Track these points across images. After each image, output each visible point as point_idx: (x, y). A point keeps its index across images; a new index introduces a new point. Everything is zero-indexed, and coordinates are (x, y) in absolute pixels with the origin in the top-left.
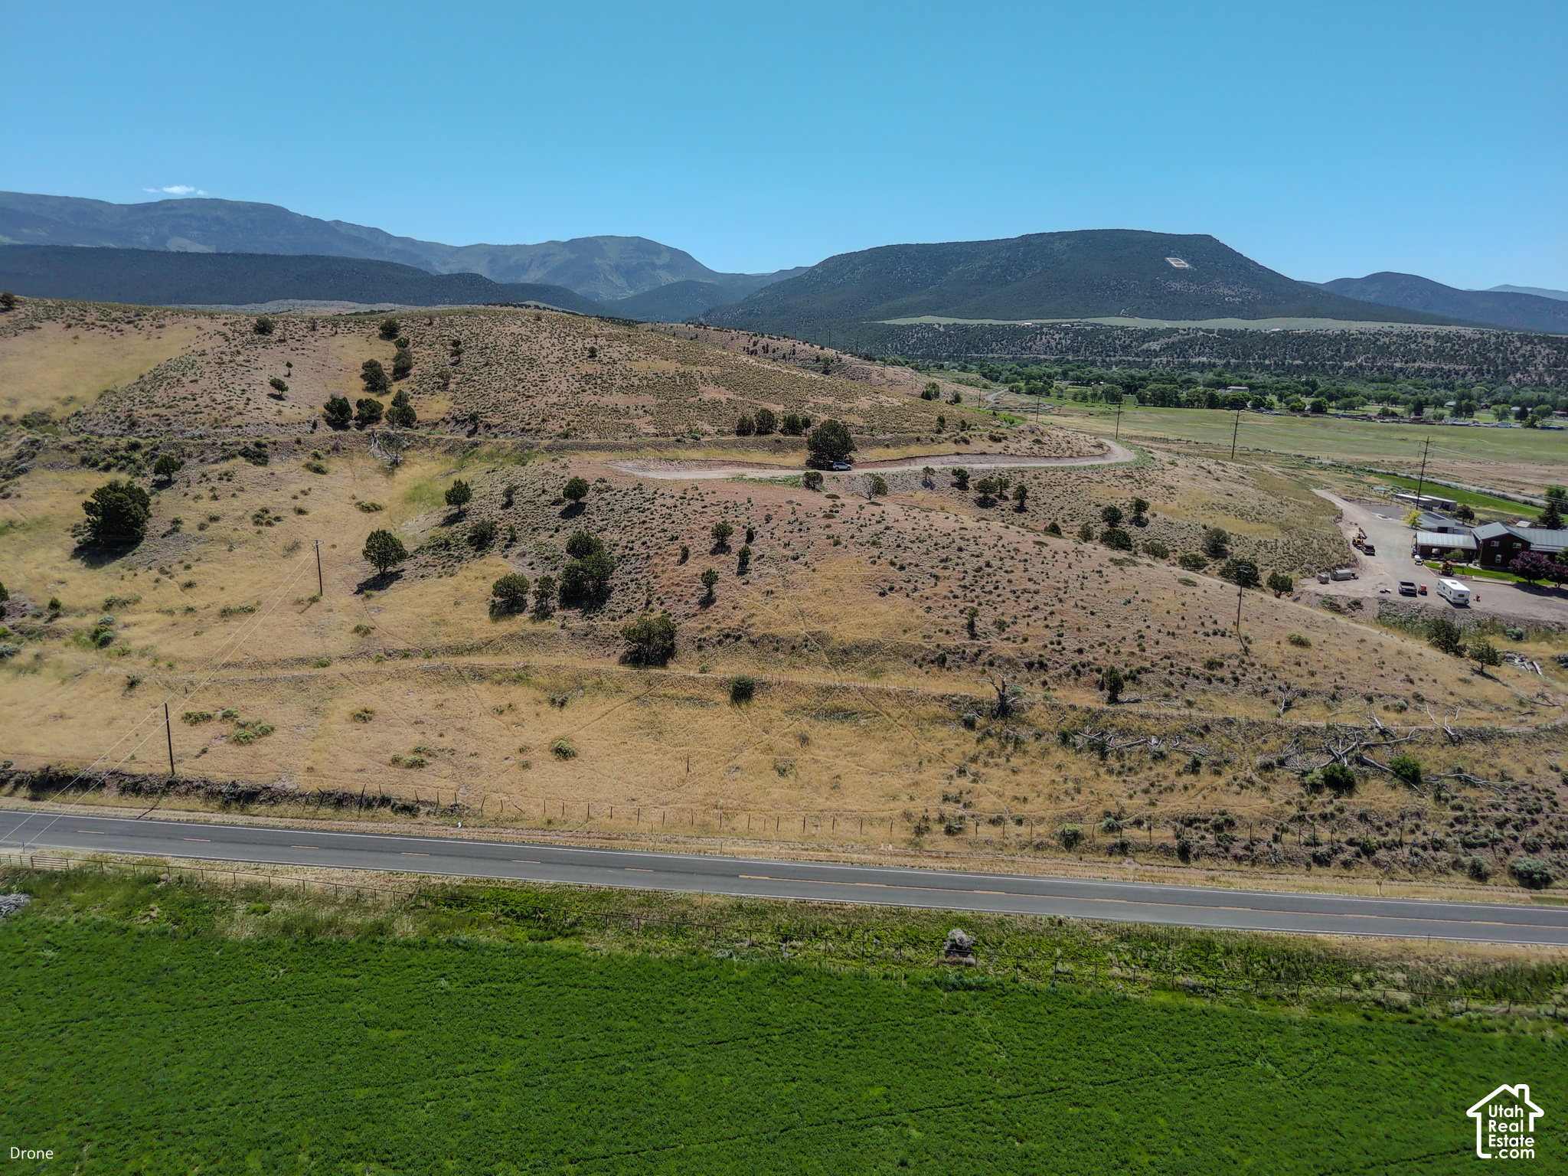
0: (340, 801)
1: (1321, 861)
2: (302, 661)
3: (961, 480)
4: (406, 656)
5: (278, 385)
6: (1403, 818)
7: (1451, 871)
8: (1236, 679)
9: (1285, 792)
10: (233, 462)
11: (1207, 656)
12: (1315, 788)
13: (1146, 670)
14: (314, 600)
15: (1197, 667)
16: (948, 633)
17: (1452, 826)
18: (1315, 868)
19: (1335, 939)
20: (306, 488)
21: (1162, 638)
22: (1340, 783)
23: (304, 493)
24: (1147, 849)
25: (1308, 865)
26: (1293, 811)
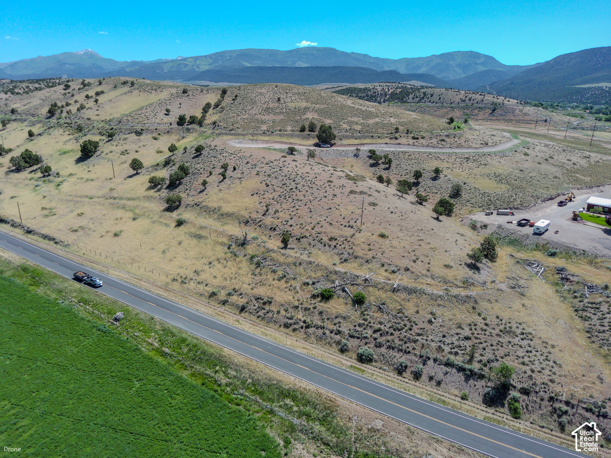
0: (45, 237)
1: (286, 326)
2: (86, 197)
3: (372, 154)
4: (114, 199)
5: (168, 111)
6: (336, 317)
7: (334, 345)
8: (335, 246)
9: (304, 296)
10: (131, 134)
11: (333, 235)
12: (314, 297)
13: (306, 237)
14: (110, 179)
15: (325, 239)
16: (258, 212)
17: (355, 326)
18: (282, 328)
19: (227, 351)
20: (145, 144)
21: (327, 225)
22: (326, 297)
23: (144, 146)
24: (232, 305)
25: (280, 326)
26: (296, 303)
